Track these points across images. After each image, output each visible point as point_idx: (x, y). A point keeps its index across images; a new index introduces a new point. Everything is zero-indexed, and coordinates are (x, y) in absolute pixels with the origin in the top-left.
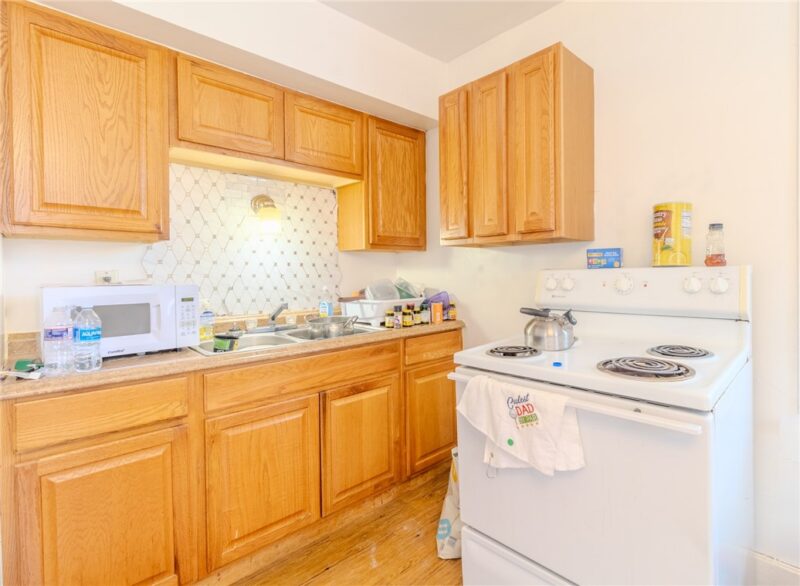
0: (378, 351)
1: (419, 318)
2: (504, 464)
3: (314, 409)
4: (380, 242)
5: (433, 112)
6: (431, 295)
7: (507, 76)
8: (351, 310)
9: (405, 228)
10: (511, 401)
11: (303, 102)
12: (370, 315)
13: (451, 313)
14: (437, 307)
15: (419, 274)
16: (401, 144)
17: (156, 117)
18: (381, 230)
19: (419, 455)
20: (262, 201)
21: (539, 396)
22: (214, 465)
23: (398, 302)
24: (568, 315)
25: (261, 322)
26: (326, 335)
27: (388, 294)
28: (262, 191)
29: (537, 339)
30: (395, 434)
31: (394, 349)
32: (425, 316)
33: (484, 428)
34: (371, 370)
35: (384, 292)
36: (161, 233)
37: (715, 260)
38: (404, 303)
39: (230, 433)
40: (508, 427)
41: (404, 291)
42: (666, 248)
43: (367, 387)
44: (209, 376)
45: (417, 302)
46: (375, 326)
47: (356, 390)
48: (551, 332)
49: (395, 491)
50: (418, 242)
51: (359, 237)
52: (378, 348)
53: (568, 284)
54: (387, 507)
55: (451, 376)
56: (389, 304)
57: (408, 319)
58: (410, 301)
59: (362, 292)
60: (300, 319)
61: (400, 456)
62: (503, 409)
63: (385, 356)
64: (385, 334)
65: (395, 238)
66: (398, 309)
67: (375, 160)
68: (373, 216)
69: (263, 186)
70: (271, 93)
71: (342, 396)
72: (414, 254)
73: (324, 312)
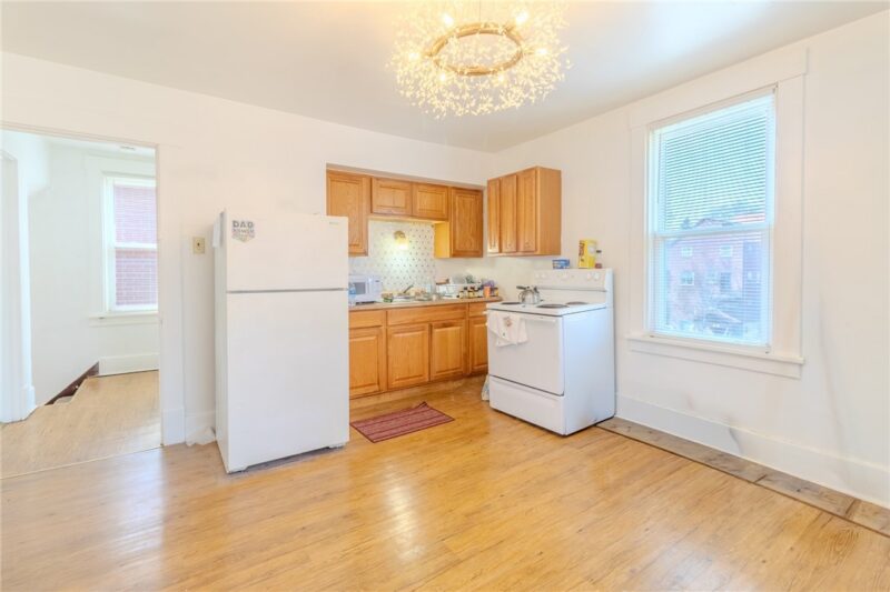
0: (455, 309)
1: (477, 294)
2: (503, 344)
3: (427, 331)
4: (457, 253)
5: (485, 184)
6: (486, 282)
7: (516, 177)
8: (442, 289)
9: (471, 245)
10: (505, 319)
11: (421, 187)
12: (452, 292)
13: (496, 292)
14: (487, 288)
15: (478, 271)
16: (469, 199)
17: (365, 204)
18: (457, 248)
19: (476, 363)
20: (399, 234)
21: (512, 315)
22: (390, 347)
23: (466, 285)
24: (535, 289)
25: (400, 295)
26: (430, 300)
27: (461, 281)
28: (399, 229)
29: (523, 300)
30: (463, 349)
31: (464, 308)
32: (480, 293)
33: (496, 331)
34: (453, 317)
35: (458, 280)
36: (366, 254)
37: (598, 266)
38: (469, 286)
39: (396, 335)
40: (504, 329)
41: (469, 280)
42: (582, 260)
43: (450, 325)
44: (389, 311)
45: (477, 286)
46: (454, 297)
47: (445, 326)
48: (529, 297)
49: (463, 381)
50: (479, 253)
51: (446, 249)
52: (455, 306)
53: (543, 276)
54: (459, 387)
55: (485, 313)
56: (461, 286)
57: (471, 294)
58: (472, 285)
59: (448, 281)
60: (417, 294)
61: (466, 362)
62: (502, 322)
63: (459, 311)
64: (459, 301)
65: (466, 252)
66: (466, 289)
67: (455, 210)
68: (453, 240)
69: (399, 226)
70: (406, 185)
71: (439, 328)
72: (476, 260)
73: (428, 290)
